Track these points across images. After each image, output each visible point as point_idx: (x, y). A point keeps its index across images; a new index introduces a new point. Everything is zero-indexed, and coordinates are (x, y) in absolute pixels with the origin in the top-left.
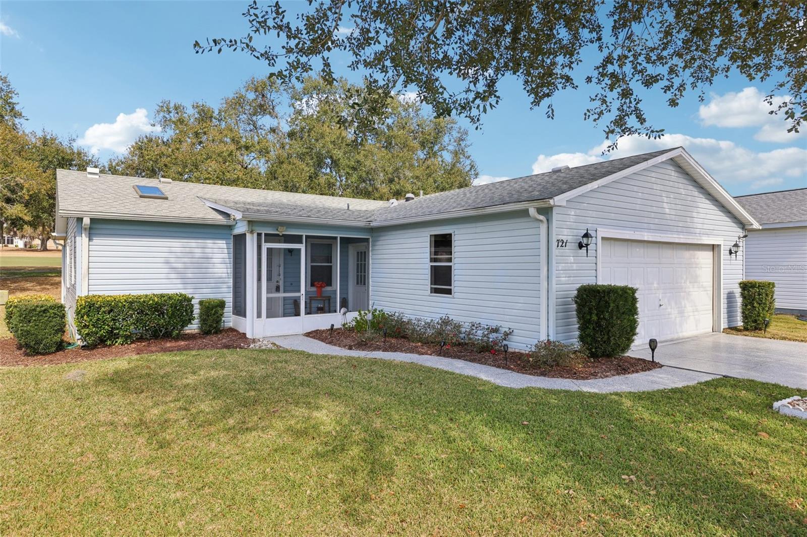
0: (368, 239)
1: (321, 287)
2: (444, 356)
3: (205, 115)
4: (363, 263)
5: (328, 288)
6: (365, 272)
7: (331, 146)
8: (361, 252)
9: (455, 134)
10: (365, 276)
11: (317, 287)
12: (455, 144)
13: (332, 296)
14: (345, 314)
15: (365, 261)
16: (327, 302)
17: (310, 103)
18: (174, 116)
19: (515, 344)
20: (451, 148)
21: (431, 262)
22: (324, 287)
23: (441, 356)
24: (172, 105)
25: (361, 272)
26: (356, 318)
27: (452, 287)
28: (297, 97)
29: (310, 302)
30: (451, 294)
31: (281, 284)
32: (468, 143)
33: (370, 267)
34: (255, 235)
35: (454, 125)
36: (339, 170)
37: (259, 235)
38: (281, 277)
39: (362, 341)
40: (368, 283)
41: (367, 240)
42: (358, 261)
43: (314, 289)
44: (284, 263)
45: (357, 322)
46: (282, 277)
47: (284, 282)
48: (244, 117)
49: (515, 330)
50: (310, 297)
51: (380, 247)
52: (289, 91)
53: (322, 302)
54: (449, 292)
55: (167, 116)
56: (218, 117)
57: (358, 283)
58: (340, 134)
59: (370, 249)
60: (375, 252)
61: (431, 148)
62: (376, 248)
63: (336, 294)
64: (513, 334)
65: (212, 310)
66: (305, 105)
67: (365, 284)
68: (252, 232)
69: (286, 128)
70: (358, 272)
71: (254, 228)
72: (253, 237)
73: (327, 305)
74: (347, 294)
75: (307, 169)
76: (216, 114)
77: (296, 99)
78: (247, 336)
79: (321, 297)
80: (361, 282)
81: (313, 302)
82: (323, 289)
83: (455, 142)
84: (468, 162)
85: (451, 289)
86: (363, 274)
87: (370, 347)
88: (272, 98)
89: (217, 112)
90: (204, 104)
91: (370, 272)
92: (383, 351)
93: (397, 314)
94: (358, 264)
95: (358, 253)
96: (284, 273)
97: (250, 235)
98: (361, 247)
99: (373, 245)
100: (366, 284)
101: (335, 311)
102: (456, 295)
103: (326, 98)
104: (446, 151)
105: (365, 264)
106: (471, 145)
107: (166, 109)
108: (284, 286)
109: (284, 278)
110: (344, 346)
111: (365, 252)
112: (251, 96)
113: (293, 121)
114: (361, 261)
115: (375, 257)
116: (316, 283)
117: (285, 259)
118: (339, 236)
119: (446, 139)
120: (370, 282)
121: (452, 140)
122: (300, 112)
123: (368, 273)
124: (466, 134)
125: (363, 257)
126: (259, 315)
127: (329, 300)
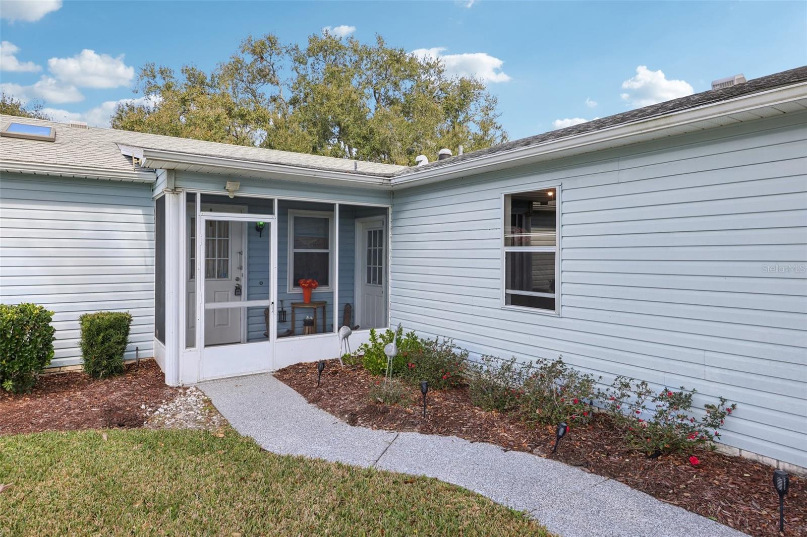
0: (387, 209)
1: (310, 287)
2: (567, 461)
3: (196, 80)
4: (378, 248)
5: (323, 289)
6: (381, 264)
7: (339, 110)
8: (375, 232)
9: (483, 102)
10: (380, 269)
11: (304, 287)
12: (482, 114)
13: (328, 301)
14: (346, 337)
15: (381, 245)
16: (319, 311)
17: (317, 66)
18: (160, 82)
19: (740, 437)
20: (477, 118)
21: (506, 245)
22: (315, 288)
23: (557, 458)
24: (157, 69)
25: (375, 264)
26: (366, 346)
27: (556, 296)
28: (301, 60)
29: (293, 311)
30: (554, 309)
31: (244, 283)
32: (497, 113)
33: (390, 255)
34: (183, 197)
35: (482, 92)
36: (349, 140)
37: (191, 198)
38: (243, 271)
39: (378, 402)
40: (387, 281)
41: (384, 211)
42: (370, 245)
43: (299, 290)
44: (249, 250)
45: (368, 352)
46: (245, 271)
47: (249, 280)
48: (242, 85)
49: (738, 406)
50: (292, 303)
51: (407, 222)
52: (292, 53)
53: (312, 311)
54: (549, 304)
55: (152, 81)
56: (210, 83)
57: (369, 282)
58: (350, 97)
59: (390, 225)
60: (398, 231)
61: (456, 117)
62: (401, 223)
63: (332, 297)
64: (733, 412)
65: (98, 335)
66: (310, 70)
67: (380, 283)
68: (175, 191)
69: (287, 95)
70: (369, 263)
71: (179, 184)
72: (178, 199)
73: (319, 315)
74: (353, 297)
75: (310, 138)
76: (208, 81)
77: (300, 62)
78: (167, 383)
79: (311, 303)
80: (375, 279)
81: (296, 311)
82: (314, 291)
83: (483, 111)
84: (499, 133)
85: (554, 300)
86: (377, 266)
87: (393, 419)
88: (272, 61)
89: (209, 78)
90: (194, 67)
91: (390, 263)
92: (422, 432)
93: (440, 342)
94: (369, 251)
95: (370, 233)
96: (249, 265)
97: (171, 195)
98: (374, 223)
99: (394, 220)
100: (383, 282)
101: (332, 331)
102: (565, 311)
103: (334, 61)
104: (472, 122)
105: (381, 251)
106: (501, 114)
107: (149, 73)
108: (249, 287)
109: (249, 272)
110: (342, 414)
111: (381, 232)
112: (248, 59)
113: (296, 87)
114: (375, 246)
115: (398, 238)
116: (302, 281)
117: (249, 242)
118: (337, 203)
119: (472, 106)
120: (390, 281)
121: (479, 109)
122: (304, 77)
123: (386, 265)
124: (495, 102)
125: (377, 239)
126: (190, 343)
127: (324, 308)
